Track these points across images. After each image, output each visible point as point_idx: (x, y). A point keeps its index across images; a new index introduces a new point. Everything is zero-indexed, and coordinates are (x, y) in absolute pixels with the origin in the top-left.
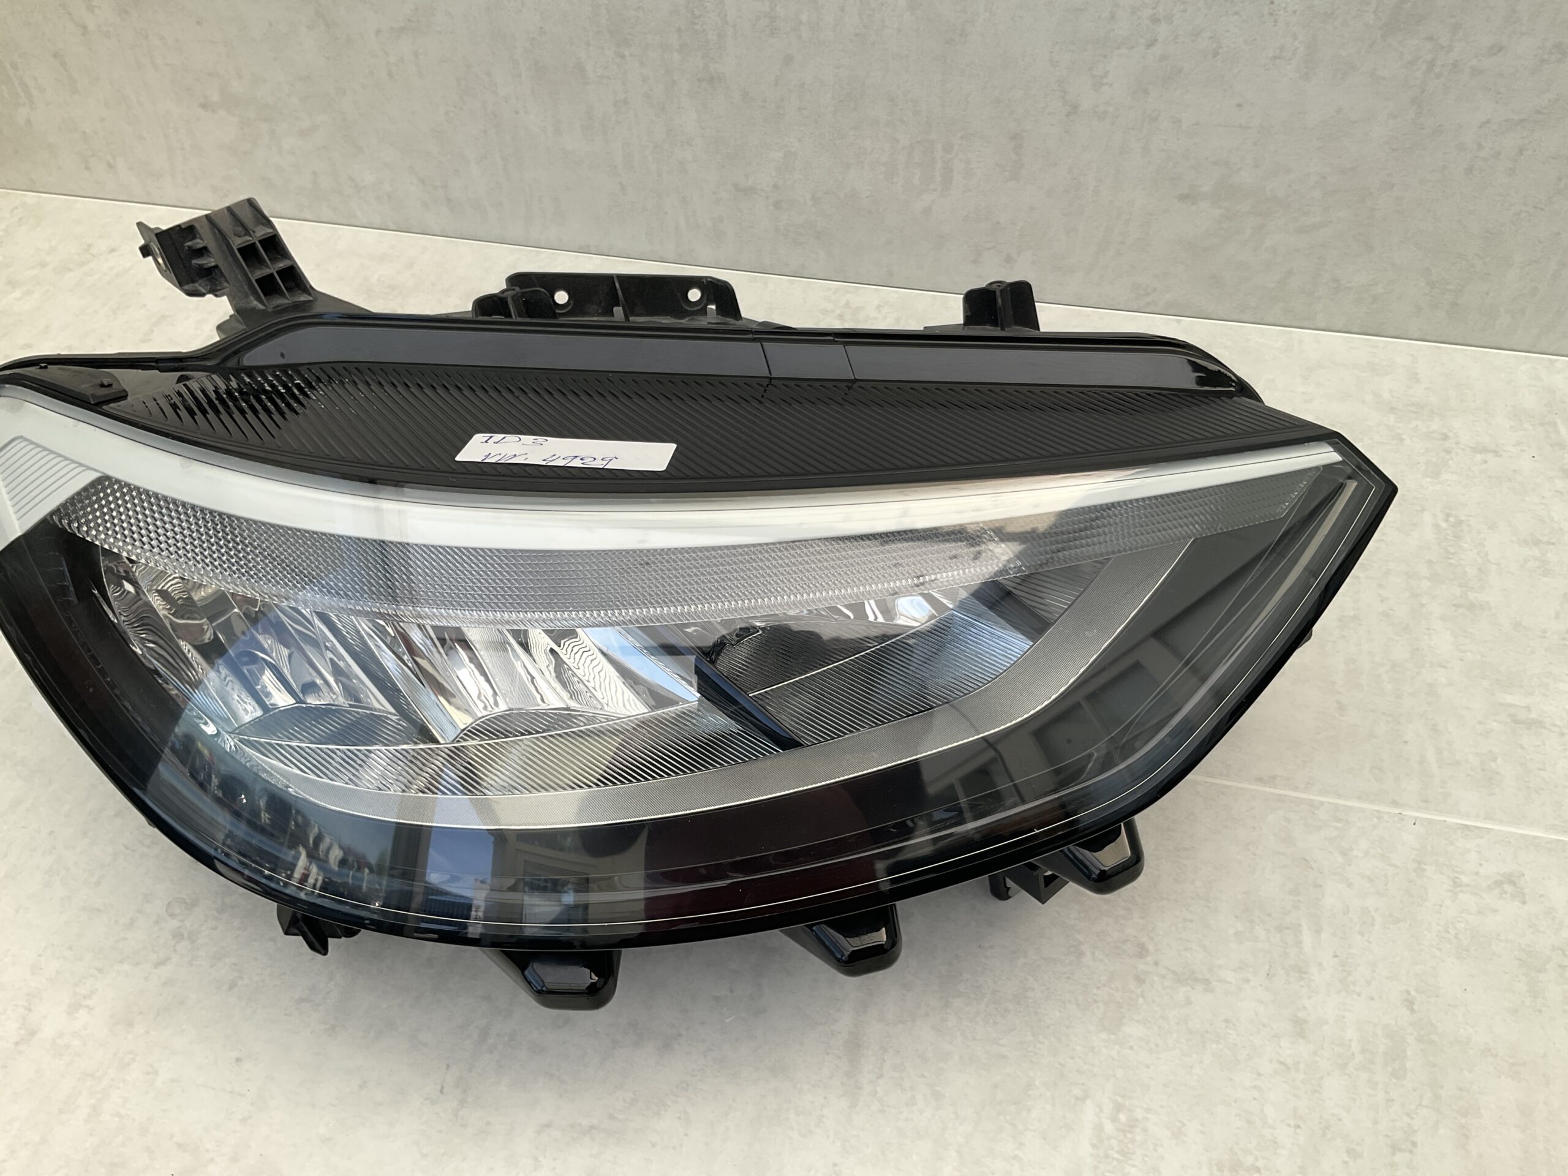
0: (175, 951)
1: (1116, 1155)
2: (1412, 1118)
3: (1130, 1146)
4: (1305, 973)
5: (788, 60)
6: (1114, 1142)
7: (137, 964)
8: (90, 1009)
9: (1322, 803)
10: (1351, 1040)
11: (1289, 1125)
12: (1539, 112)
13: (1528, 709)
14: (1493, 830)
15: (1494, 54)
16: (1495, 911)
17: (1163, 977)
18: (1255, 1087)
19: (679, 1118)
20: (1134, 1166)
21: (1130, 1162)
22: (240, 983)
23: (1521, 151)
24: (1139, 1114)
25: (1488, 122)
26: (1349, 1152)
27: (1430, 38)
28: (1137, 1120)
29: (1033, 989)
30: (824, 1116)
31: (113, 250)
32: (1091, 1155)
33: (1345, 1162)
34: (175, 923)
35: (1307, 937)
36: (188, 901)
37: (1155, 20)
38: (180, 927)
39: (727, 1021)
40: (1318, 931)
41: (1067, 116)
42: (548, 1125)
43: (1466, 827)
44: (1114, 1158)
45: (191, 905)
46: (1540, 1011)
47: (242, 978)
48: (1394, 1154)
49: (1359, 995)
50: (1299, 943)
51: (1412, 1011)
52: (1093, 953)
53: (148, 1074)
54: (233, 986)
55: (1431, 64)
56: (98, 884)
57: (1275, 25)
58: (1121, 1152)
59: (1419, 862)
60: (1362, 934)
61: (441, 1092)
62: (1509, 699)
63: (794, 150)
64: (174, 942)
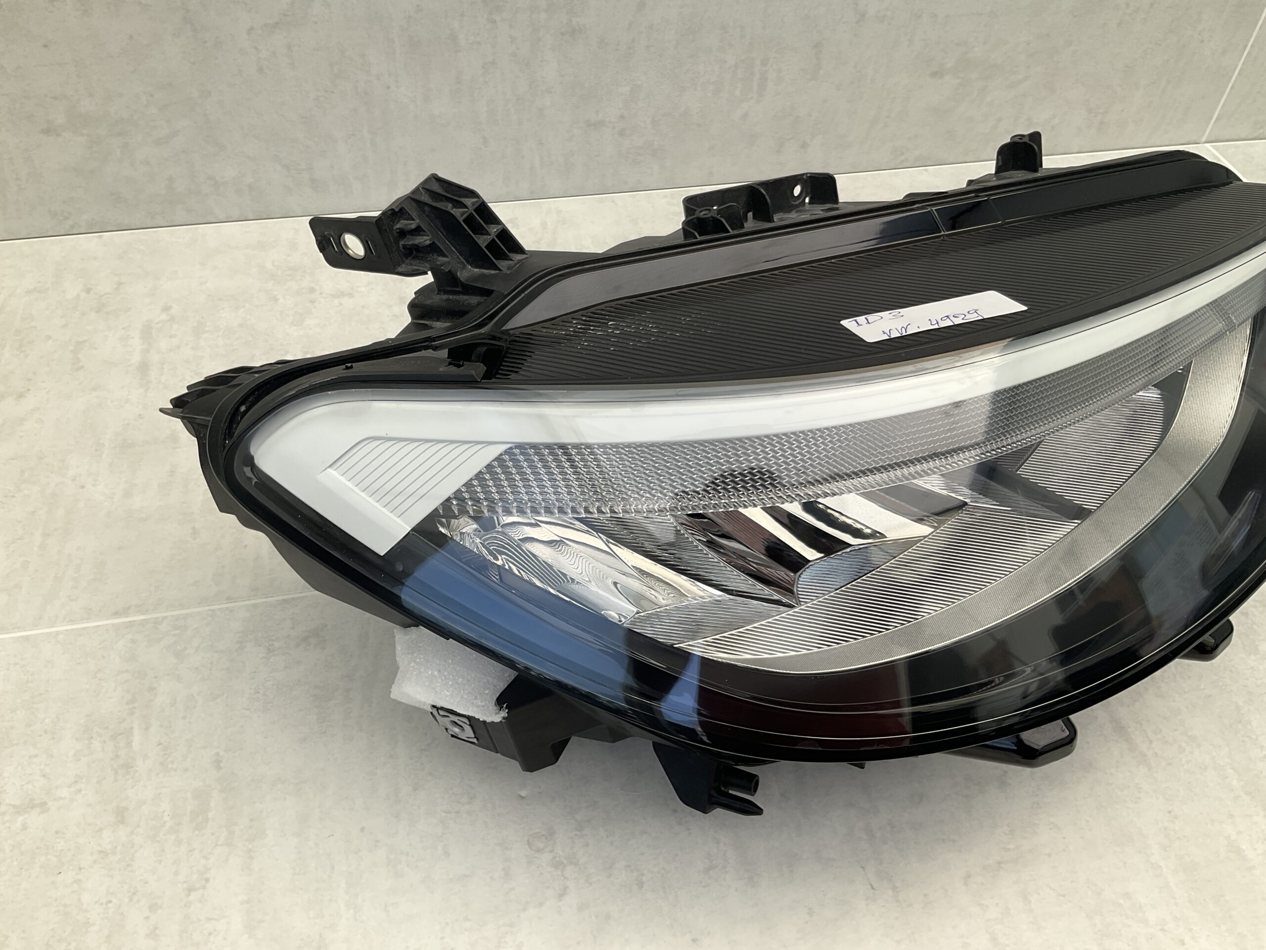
0: (565, 878)
7: (541, 905)
19: (1051, 829)
22: (644, 879)
30: (1138, 784)
34: (546, 857)
36: (544, 833)
38: (554, 857)
41: (857, 23)
42: (969, 876)
45: (550, 834)
47: (643, 874)
54: (641, 885)
56: (447, 854)
61: (873, 888)
63: (639, 82)
64: (559, 872)
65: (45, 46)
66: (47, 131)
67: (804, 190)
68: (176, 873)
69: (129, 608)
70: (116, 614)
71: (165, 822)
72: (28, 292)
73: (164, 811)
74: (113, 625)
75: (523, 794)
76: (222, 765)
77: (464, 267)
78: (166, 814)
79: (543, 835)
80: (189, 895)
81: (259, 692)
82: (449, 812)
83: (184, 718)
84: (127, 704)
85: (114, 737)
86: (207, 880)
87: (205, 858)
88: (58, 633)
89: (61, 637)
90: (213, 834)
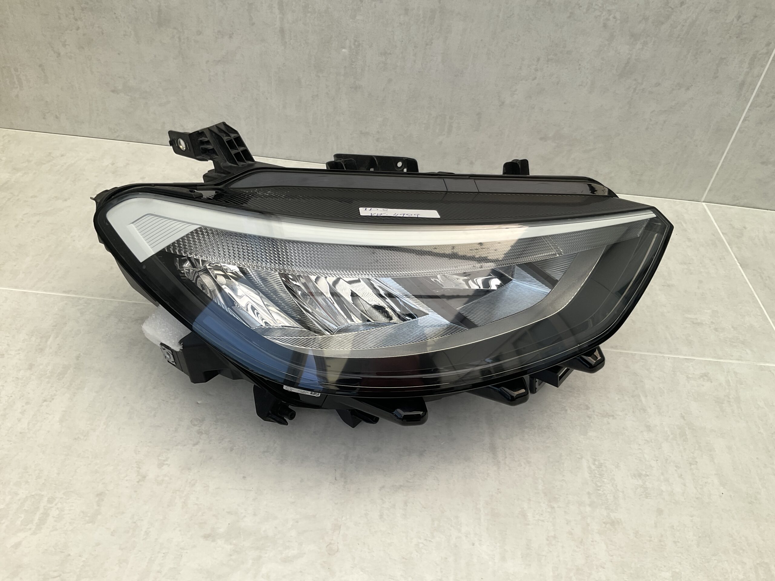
0: (200, 438)
1: (598, 476)
2: (694, 454)
3: (602, 472)
4: (645, 410)
5: (390, 81)
6: (596, 472)
7: (185, 445)
8: (169, 465)
9: (636, 354)
10: (667, 431)
11: (654, 460)
12: (671, 108)
13: (696, 319)
14: (695, 359)
15: (657, 86)
16: (703, 385)
17: (597, 415)
18: (639, 449)
19: (434, 479)
20: (605, 479)
21: (604, 477)
22: (235, 448)
23: (665, 122)
24: (602, 461)
25: (654, 111)
26: (676, 466)
27: (635, 80)
28: (602, 463)
29: (553, 423)
30: (489, 473)
31: (62, 156)
32: (590, 477)
33: (676, 470)
34: (197, 428)
35: (643, 399)
36: (200, 419)
37: (536, 70)
38: (200, 429)
39: (442, 444)
40: (646, 396)
41: (500, 106)
42: (383, 487)
43: (686, 359)
44: (598, 477)
45: (203, 420)
46: (726, 416)
47: (235, 446)
48: (691, 466)
49: (666, 416)
50: (641, 401)
51: (685, 420)
52: (571, 410)
53: (205, 487)
54: (232, 450)
55: (635, 89)
56: (155, 416)
57: (580, 73)
58: (600, 475)
59: (674, 371)
60: (661, 396)
61: (336, 479)
62: (689, 316)
63: (387, 117)
64: (199, 435)
65: (119, 54)
66: (113, 91)
67: (404, 165)
68: (42, 393)
69: (71, 291)
70: (64, 292)
71: (47, 374)
72: (87, 160)
73: (48, 370)
74: (61, 296)
75: (199, 402)
76: (79, 359)
77: (226, 162)
78: (49, 371)
79: (199, 420)
80: (43, 402)
81: (107, 335)
82: (163, 401)
83: (73, 337)
84: (53, 326)
85: (41, 338)
86: (53, 399)
87: (56, 391)
88: (38, 294)
89: (39, 295)
90: (63, 383)
